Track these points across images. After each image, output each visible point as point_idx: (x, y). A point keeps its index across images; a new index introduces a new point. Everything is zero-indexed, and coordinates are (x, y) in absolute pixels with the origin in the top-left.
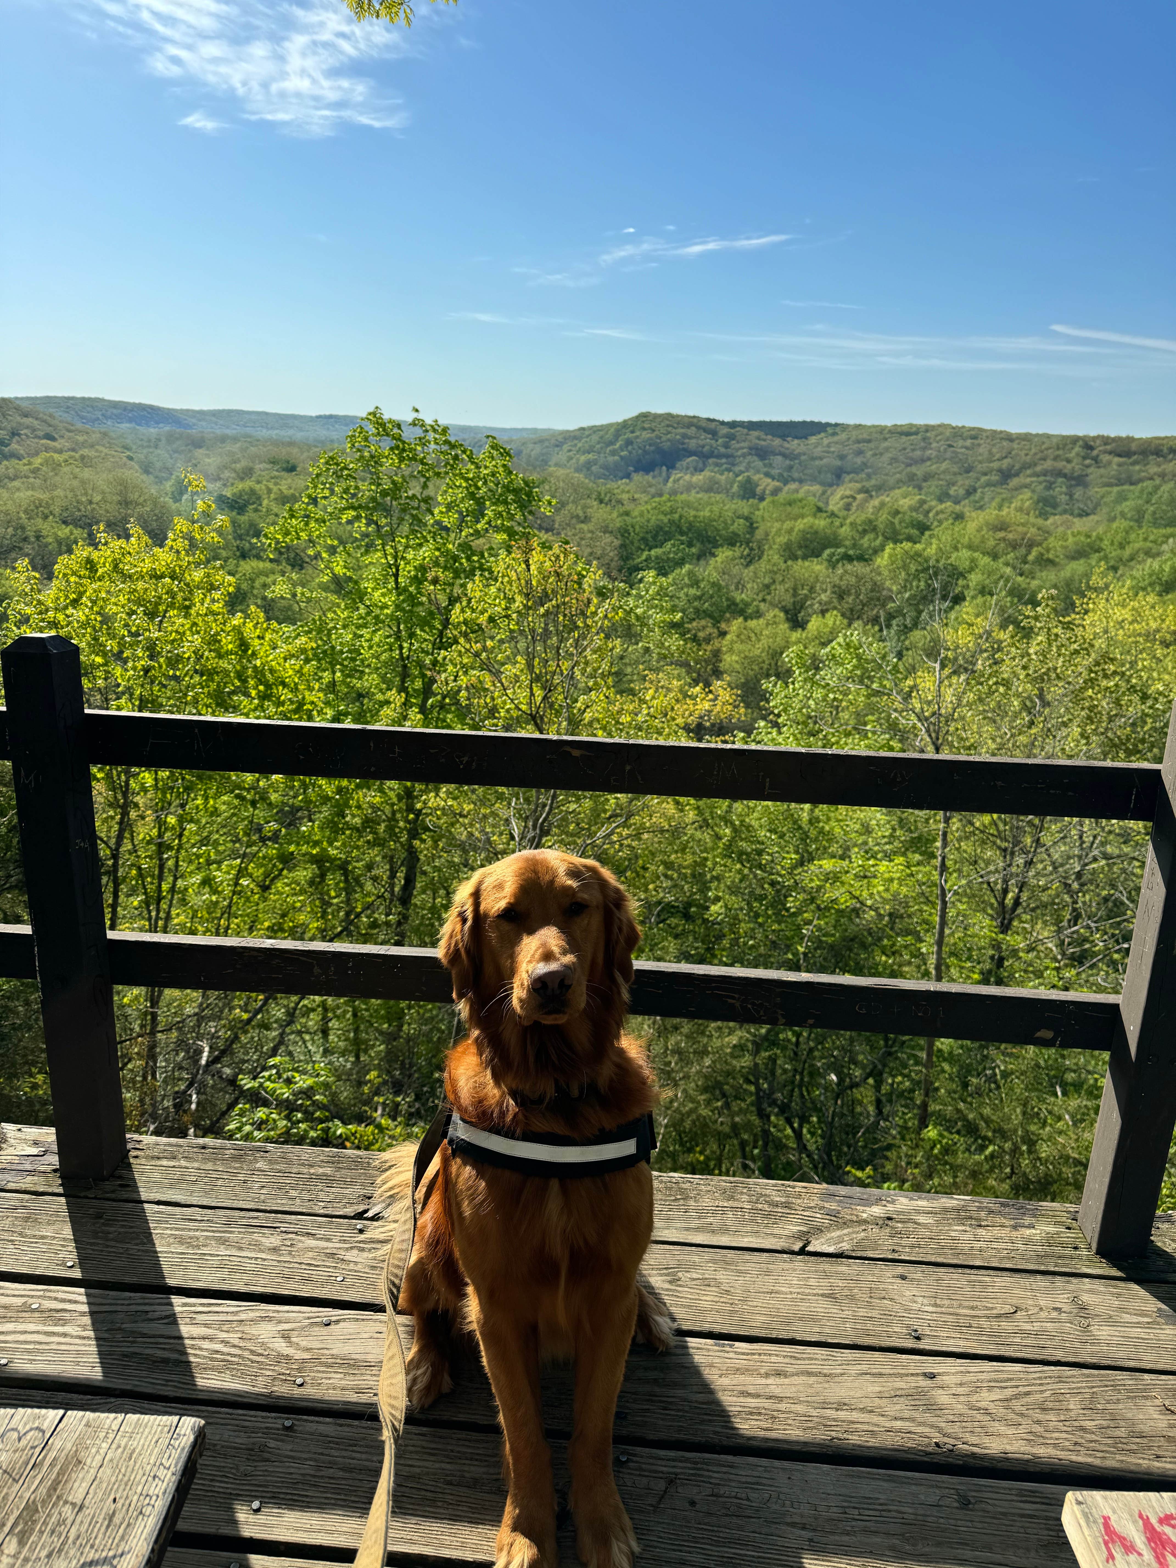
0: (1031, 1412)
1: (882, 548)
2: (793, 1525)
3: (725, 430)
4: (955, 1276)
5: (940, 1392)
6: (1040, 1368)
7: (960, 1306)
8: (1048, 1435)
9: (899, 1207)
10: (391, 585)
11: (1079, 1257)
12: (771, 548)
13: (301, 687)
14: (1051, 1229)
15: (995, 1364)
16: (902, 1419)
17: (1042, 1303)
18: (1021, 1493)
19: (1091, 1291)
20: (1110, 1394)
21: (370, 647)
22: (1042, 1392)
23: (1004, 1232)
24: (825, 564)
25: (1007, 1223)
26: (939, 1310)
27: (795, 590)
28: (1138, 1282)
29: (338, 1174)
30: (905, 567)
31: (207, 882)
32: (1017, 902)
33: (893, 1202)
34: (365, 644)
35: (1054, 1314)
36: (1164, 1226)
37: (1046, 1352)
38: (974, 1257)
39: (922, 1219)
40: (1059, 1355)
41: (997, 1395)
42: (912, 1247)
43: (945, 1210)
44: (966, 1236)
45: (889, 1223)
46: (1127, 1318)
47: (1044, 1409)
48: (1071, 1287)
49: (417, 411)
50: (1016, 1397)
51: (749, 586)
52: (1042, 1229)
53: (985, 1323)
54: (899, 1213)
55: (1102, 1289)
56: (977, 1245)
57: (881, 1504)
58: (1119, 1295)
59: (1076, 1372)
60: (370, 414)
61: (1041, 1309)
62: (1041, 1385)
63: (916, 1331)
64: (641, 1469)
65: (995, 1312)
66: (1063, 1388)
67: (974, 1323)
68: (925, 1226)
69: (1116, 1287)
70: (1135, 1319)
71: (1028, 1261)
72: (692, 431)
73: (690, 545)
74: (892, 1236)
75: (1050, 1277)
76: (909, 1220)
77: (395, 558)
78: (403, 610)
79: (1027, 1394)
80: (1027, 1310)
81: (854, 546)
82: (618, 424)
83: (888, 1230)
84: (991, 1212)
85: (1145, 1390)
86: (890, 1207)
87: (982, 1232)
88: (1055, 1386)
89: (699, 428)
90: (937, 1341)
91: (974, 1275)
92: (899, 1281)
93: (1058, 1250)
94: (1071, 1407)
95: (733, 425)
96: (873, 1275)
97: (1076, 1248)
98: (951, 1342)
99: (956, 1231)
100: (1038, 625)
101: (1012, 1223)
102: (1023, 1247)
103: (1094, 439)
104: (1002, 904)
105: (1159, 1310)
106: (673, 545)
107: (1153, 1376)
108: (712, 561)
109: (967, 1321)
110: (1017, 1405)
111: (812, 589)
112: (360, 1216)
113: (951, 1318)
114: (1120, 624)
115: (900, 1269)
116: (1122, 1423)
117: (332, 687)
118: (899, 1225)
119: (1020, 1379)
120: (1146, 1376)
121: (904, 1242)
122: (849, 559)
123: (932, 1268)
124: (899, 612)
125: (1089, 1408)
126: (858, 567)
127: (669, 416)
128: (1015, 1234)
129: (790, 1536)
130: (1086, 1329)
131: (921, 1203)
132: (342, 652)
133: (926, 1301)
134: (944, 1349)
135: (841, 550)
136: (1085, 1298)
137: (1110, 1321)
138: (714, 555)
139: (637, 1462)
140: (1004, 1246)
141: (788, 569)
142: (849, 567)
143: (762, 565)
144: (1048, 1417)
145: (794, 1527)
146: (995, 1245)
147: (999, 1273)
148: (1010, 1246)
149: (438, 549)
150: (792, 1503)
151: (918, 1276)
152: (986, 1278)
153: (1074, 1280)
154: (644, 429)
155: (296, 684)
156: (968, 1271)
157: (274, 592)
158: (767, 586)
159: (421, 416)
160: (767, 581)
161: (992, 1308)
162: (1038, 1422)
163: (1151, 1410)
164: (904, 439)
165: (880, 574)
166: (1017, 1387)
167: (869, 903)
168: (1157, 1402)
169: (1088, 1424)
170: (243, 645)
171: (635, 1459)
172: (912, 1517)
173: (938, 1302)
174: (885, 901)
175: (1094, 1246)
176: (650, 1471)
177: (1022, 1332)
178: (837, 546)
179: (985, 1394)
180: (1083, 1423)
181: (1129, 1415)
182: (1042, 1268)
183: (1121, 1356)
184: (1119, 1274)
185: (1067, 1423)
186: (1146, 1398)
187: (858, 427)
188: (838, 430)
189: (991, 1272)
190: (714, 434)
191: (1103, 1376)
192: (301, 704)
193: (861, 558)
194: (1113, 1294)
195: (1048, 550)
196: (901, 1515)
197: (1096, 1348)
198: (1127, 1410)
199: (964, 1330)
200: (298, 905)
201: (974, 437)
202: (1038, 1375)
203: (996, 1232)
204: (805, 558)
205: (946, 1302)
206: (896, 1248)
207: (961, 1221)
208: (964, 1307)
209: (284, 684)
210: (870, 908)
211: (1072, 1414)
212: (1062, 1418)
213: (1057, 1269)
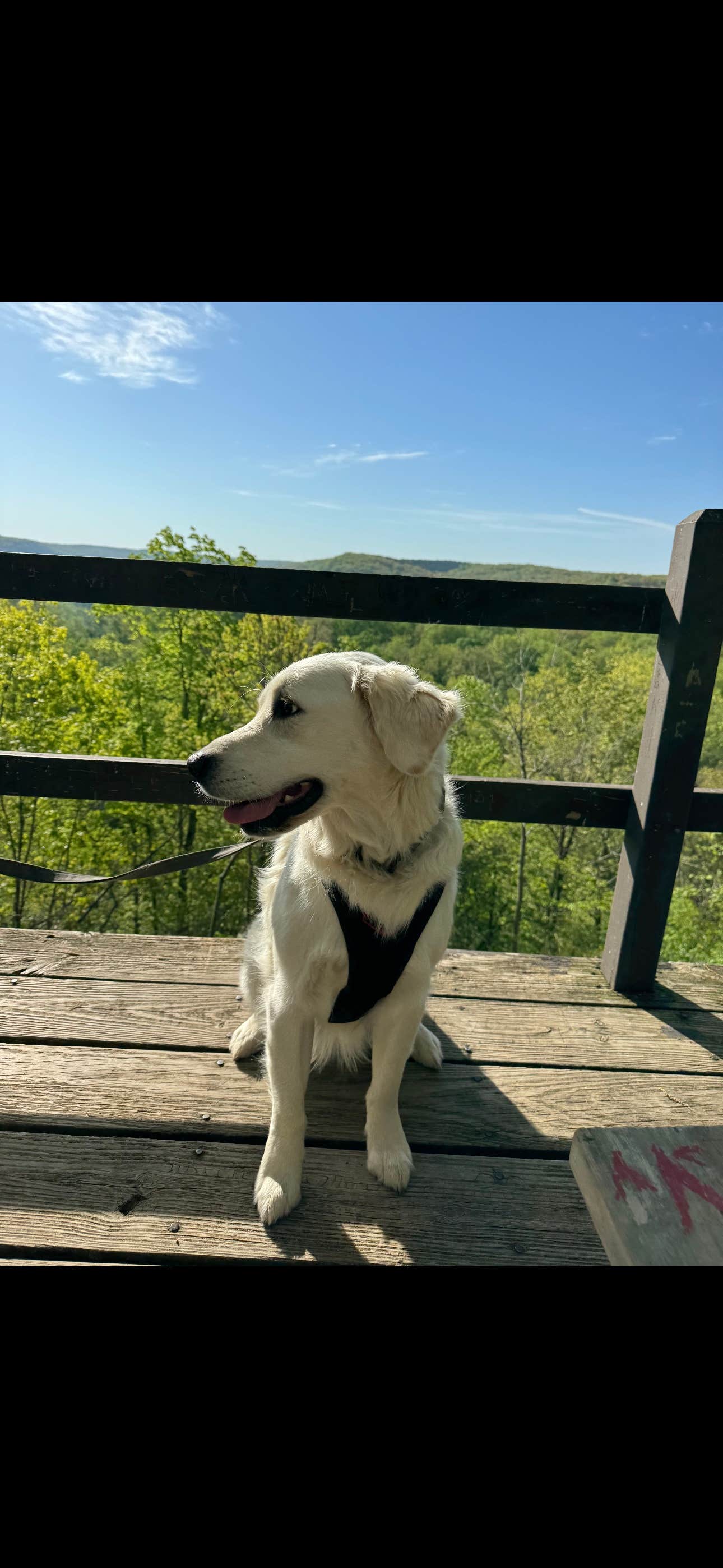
0: (559, 1104)
1: (492, 639)
2: (345, 1202)
3: (397, 565)
4: (503, 1007)
5: (485, 1091)
6: (569, 1071)
7: (506, 1028)
8: (572, 1122)
9: (462, 960)
10: (178, 641)
11: (600, 993)
12: (425, 637)
13: (115, 704)
14: (580, 974)
15: (531, 1069)
16: (451, 1113)
17: (572, 1025)
18: (548, 1168)
19: (610, 1016)
20: (623, 1089)
21: (164, 682)
22: (569, 1089)
23: (543, 977)
24: (458, 648)
25: (546, 971)
26: (489, 1031)
27: (440, 663)
28: (647, 1009)
29: (9, 945)
30: (505, 649)
31: (54, 834)
32: (570, 842)
33: (458, 957)
34: (160, 680)
35: (581, 1033)
36: (666, 972)
37: (574, 1059)
38: (519, 993)
39: (480, 968)
40: (584, 1062)
41: (530, 1093)
42: (471, 987)
43: (498, 962)
44: (514, 980)
45: (455, 971)
46: (638, 1034)
47: (571, 1102)
48: (594, 1013)
49: (193, 529)
50: (548, 1093)
51: (412, 659)
52: (572, 975)
53: (524, 1039)
54: (462, 964)
55: (618, 1014)
56: (522, 985)
57: (426, 1182)
58: (631, 1019)
59: (597, 1073)
60: (163, 531)
61: (570, 1029)
62: (568, 1084)
63: (468, 1046)
64: (215, 1161)
65: (533, 1031)
66: (586, 1086)
67: (516, 1040)
68: (482, 973)
69: (629, 1013)
70: (644, 1035)
71: (561, 996)
72: (377, 565)
73: (376, 634)
74: (455, 980)
75: (578, 1007)
76: (470, 969)
77: (179, 623)
78: (184, 657)
79: (558, 1090)
80: (559, 1030)
81: (475, 637)
82: (331, 559)
83: (452, 976)
84: (534, 963)
85: (652, 1086)
86: (456, 961)
87: (526, 977)
88: (580, 1084)
89: (381, 563)
90: (485, 1054)
91: (518, 1007)
92: (458, 1011)
93: (585, 988)
94: (592, 1099)
95: (403, 562)
96: (438, 1007)
97: (599, 987)
98: (497, 1054)
99: (506, 976)
100: (584, 671)
101: (550, 970)
102: (558, 987)
103: (619, 575)
104: (561, 844)
105: (663, 1028)
106: (366, 634)
107: (659, 1075)
108: (389, 644)
109: (511, 1039)
110: (548, 1100)
111: (450, 663)
112: (17, 974)
113: (498, 1037)
114: (633, 675)
115: (460, 1003)
116: (634, 1111)
117: (139, 708)
118: (462, 972)
119: (551, 1080)
120: (653, 1075)
121: (464, 984)
122: (472, 644)
123: (484, 1002)
124: (504, 677)
125: (607, 1100)
126: (477, 649)
127: (363, 555)
128: (551, 978)
129: (340, 1212)
130: (606, 1042)
131: (479, 958)
132: (143, 684)
133: (478, 1025)
134: (491, 1059)
135: (467, 639)
136: (605, 1020)
137: (624, 1036)
138: (390, 640)
139: (211, 1154)
140: (543, 986)
141: (436, 649)
142: (472, 649)
143: (420, 647)
144: (573, 1108)
145: (346, 1204)
146: (536, 986)
147: (538, 1005)
148: (547, 986)
149: (208, 619)
150: (346, 1183)
151: (474, 1007)
152: (528, 1008)
153: (596, 1009)
154: (348, 563)
155: (110, 702)
156: (514, 1003)
157: (99, 645)
158: (423, 660)
159: (196, 532)
160: (423, 656)
161: (531, 1029)
162: (565, 1112)
163: (658, 1101)
164: (505, 572)
165: (491, 653)
166: (549, 1086)
167: (479, 840)
168: (662, 1094)
169: (607, 1113)
170: (75, 676)
171: (210, 1152)
172: (452, 1192)
173: (489, 1025)
174: (490, 839)
175: (613, 984)
176: (223, 1162)
177: (555, 1045)
178: (465, 636)
179: (522, 1092)
180: (602, 1112)
181: (640, 1104)
182: (573, 1001)
183: (633, 1061)
184: (631, 1003)
185: (589, 1112)
186: (653, 1091)
187: (478, 565)
188: (466, 566)
189: (532, 1004)
190: (390, 566)
191: (618, 1076)
192: (113, 716)
193: (479, 644)
194: (627, 1018)
195: (591, 641)
196: (442, 1191)
197: (614, 1056)
198: (637, 1100)
199: (508, 1045)
200: (114, 848)
201: (548, 573)
202: (566, 1076)
203: (537, 977)
204: (446, 643)
205: (495, 1026)
206: (457, 988)
207: (510, 969)
208: (510, 1029)
209: (103, 703)
210: (480, 843)
211: (593, 1105)
212: (585, 1108)
213: (583, 1001)
